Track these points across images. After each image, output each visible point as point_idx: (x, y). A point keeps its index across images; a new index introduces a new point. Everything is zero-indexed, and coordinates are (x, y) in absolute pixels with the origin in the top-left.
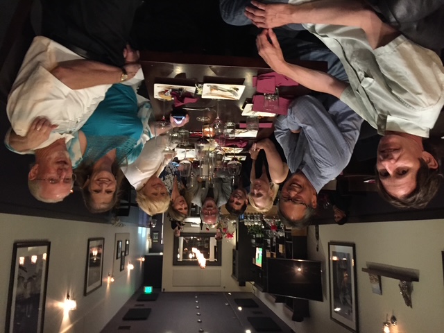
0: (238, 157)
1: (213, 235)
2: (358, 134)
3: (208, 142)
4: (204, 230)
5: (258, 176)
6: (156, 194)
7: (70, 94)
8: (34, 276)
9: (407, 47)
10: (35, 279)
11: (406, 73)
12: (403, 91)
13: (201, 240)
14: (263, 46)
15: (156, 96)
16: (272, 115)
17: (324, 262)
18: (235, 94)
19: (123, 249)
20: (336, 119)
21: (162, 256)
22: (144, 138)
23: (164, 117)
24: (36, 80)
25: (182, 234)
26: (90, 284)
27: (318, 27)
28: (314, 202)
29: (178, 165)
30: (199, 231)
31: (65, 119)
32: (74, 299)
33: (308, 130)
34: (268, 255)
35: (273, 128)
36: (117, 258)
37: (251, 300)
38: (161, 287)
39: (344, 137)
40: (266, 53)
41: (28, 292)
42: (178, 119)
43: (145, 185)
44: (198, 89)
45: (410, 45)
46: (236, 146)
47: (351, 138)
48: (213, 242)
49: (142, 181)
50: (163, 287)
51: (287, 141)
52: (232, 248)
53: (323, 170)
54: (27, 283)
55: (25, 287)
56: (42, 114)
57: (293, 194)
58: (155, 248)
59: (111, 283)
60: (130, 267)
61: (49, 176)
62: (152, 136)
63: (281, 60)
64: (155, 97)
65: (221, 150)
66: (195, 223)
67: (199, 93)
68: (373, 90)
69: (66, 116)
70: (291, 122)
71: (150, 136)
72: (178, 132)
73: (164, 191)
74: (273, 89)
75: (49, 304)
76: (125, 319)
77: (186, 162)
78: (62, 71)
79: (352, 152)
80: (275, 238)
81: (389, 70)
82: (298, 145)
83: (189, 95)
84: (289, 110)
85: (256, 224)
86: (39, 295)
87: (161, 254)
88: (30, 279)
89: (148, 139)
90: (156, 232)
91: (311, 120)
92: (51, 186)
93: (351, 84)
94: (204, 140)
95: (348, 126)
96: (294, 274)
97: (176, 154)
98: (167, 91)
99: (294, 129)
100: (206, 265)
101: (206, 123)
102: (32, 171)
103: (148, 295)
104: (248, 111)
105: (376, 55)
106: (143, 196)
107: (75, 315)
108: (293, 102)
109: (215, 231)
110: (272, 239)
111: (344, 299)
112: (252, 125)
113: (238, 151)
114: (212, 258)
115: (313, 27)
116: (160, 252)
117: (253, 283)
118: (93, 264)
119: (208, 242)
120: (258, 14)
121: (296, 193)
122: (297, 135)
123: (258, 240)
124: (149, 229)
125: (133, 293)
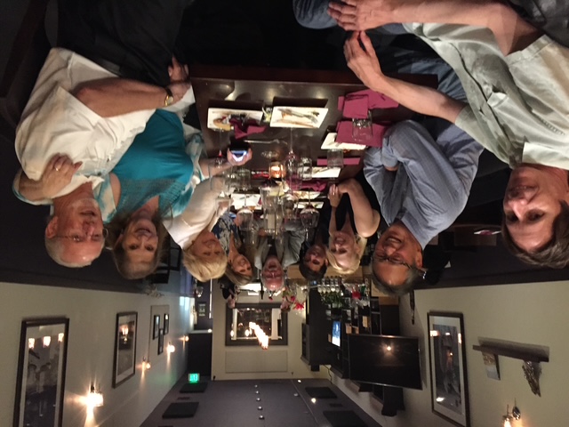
0: (313, 204)
1: (277, 305)
2: (476, 170)
3: (277, 185)
4: (266, 300)
5: (339, 227)
6: (209, 254)
7: (99, 123)
8: (49, 364)
9: (552, 51)
10: (50, 367)
11: (552, 86)
12: (547, 110)
13: (261, 313)
14: (353, 54)
15: (211, 124)
16: (362, 147)
17: (423, 338)
18: (314, 120)
19: (162, 326)
20: (447, 151)
21: (211, 334)
22: (194, 181)
23: (220, 154)
24: (54, 105)
25: (238, 306)
26: (120, 373)
27: (428, 28)
28: (419, 261)
29: (235, 216)
30: (257, 300)
31: (92, 157)
32: (100, 392)
33: (411, 166)
34: (348, 330)
35: (362, 165)
36: (154, 338)
37: (327, 389)
38: (210, 375)
39: (458, 174)
40: (358, 64)
41: (41, 384)
42: (238, 155)
43: (193, 242)
44: (266, 115)
45: (557, 49)
46: (311, 190)
47: (466, 176)
48: (276, 314)
49: (190, 237)
50: (213, 374)
51: (380, 182)
52: (301, 322)
53: (431, 218)
54: (39, 372)
55: (38, 377)
56: (62, 151)
57: (390, 251)
58: (201, 323)
59: (147, 371)
60: (170, 349)
61: (72, 232)
62: (203, 178)
63: (377, 73)
64: (209, 126)
65: (292, 194)
66: (253, 291)
67: (267, 120)
68: (505, 109)
69: (93, 153)
70: (387, 156)
71: (200, 178)
72: (236, 173)
73: (218, 249)
74: (365, 113)
75: (68, 400)
76: (164, 417)
77: (246, 211)
78: (89, 92)
79: (469, 193)
80: (357, 308)
81: (528, 83)
82: (395, 187)
83: (253, 122)
84: (384, 140)
85: (333, 290)
86: (55, 387)
87: (210, 331)
88: (44, 368)
89: (198, 181)
90: (203, 303)
91: (415, 152)
92: (75, 246)
93: (470, 103)
94: (273, 182)
95: (463, 159)
96: (382, 354)
97: (232, 201)
98: (224, 118)
99: (390, 165)
100: (269, 344)
101: (274, 160)
102: (49, 226)
103: (194, 385)
104: (329, 143)
105: (509, 63)
106: (192, 257)
107: (101, 413)
108: (390, 129)
109: (280, 300)
110: (353, 311)
111: (450, 385)
112: (334, 161)
113: (314, 195)
114: (275, 335)
115: (420, 29)
116: (207, 329)
117: (329, 366)
118: (123, 346)
119: (269, 315)
120: (346, 11)
121: (394, 250)
122: (394, 173)
123: (335, 311)
124: (193, 300)
125: (174, 383)
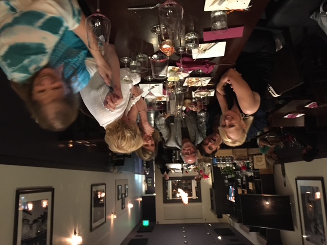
4: (185, 175)
19: (123, 192)
25: (171, 179)
26: (95, 222)
30: (181, 175)
34: (240, 192)
36: (118, 199)
37: (228, 230)
41: (34, 232)
48: (194, 183)
50: (157, 221)
52: (209, 188)
54: (32, 224)
55: (31, 227)
58: (150, 190)
59: (115, 220)
60: (130, 206)
66: (177, 169)
80: (244, 178)
85: (228, 165)
87: (155, 194)
88: (35, 221)
90: (149, 178)
96: (263, 207)
100: (189, 202)
103: (146, 227)
114: (194, 196)
116: (153, 193)
117: (229, 215)
119: (190, 184)
123: (230, 180)
124: (144, 176)
